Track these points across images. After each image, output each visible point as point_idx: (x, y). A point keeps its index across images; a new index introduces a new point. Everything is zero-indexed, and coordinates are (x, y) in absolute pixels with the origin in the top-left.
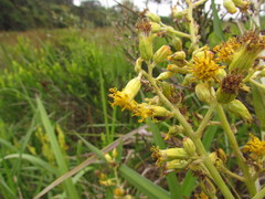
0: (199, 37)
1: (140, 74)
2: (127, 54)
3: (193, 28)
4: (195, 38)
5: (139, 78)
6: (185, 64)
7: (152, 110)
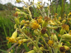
0: (32, 15)
1: (17, 30)
2: (11, 20)
3: (30, 13)
4: (31, 16)
5: (16, 31)
6: (29, 24)
7: (22, 41)
